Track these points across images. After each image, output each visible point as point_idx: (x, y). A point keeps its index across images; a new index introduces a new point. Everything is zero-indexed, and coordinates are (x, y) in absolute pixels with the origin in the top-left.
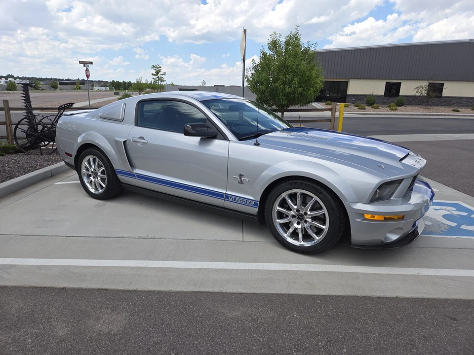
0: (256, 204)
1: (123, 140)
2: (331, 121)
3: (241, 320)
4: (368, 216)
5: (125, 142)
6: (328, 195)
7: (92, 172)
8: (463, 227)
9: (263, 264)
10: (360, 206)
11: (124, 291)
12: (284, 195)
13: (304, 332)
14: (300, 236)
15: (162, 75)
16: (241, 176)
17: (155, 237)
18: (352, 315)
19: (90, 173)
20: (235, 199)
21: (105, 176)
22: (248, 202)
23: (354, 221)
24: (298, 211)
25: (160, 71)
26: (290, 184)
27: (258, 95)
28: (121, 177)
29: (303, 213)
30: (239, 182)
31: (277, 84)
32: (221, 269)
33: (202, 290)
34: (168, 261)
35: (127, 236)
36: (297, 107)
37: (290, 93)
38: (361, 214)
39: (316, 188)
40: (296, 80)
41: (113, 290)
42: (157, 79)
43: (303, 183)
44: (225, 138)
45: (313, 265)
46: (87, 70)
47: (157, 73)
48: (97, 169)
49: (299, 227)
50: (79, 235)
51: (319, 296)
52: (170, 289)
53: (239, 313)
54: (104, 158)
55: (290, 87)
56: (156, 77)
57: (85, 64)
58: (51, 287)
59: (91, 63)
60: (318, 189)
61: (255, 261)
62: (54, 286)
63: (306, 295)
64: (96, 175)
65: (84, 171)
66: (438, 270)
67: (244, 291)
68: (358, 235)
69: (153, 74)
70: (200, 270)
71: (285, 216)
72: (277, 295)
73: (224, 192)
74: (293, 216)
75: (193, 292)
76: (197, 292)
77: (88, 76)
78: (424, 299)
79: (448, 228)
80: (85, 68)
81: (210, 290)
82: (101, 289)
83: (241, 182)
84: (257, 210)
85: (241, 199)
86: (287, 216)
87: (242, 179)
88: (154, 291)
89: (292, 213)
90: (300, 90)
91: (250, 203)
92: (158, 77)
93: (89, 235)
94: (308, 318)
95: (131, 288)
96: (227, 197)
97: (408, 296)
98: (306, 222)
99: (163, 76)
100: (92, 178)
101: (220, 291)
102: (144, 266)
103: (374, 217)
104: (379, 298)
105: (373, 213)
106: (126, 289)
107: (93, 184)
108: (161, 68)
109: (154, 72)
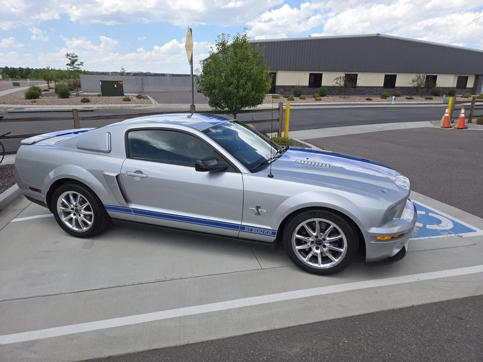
0: (273, 233)
1: (114, 175)
2: (279, 121)
3: (304, 357)
4: (379, 238)
5: (117, 177)
6: (345, 222)
7: (72, 209)
8: (428, 227)
9: (293, 292)
10: (373, 230)
11: (176, 347)
12: (304, 224)
13: (361, 357)
14: (320, 259)
16: (258, 208)
17: (175, 278)
18: (388, 330)
19: (69, 210)
20: (251, 229)
21: (91, 213)
22: (265, 232)
23: (369, 244)
24: (316, 237)
25: (76, 60)
26: (309, 213)
27: (210, 99)
28: (112, 213)
29: (321, 239)
30: (255, 214)
31: (230, 88)
32: (259, 305)
33: (252, 331)
34: (203, 304)
35: (143, 281)
36: (247, 108)
37: (242, 97)
38: (374, 237)
39: (334, 217)
40: (249, 84)
41: (164, 349)
43: (322, 213)
44: (237, 170)
45: (336, 286)
47: (73, 63)
48: (79, 206)
49: (318, 251)
50: (89, 289)
51: (354, 316)
52: (222, 336)
53: (298, 350)
54: (89, 193)
55: (244, 90)
56: (71, 67)
58: (95, 359)
60: (336, 218)
61: (284, 290)
62: (97, 357)
63: (343, 318)
64: (77, 212)
65: (60, 208)
66: (430, 273)
67: (291, 325)
68: (371, 254)
70: (240, 310)
71: (303, 242)
72: (320, 322)
73: (239, 223)
74: (312, 242)
75: (245, 335)
76: (248, 334)
78: (432, 303)
79: (418, 229)
81: (260, 330)
82: (151, 351)
83: (258, 213)
84: (275, 238)
85: (258, 229)
86: (306, 243)
87: (260, 210)
88: (207, 342)
89: (311, 239)
90: (253, 93)
91: (267, 232)
93: (101, 286)
94: (356, 342)
95: (182, 342)
96: (243, 228)
97: (420, 303)
98: (325, 246)
99: (80, 66)
100: (72, 215)
101: (269, 329)
102: (182, 314)
103: (384, 238)
104: (400, 309)
105: (383, 235)
106: (178, 345)
107: (74, 221)
109: (69, 62)
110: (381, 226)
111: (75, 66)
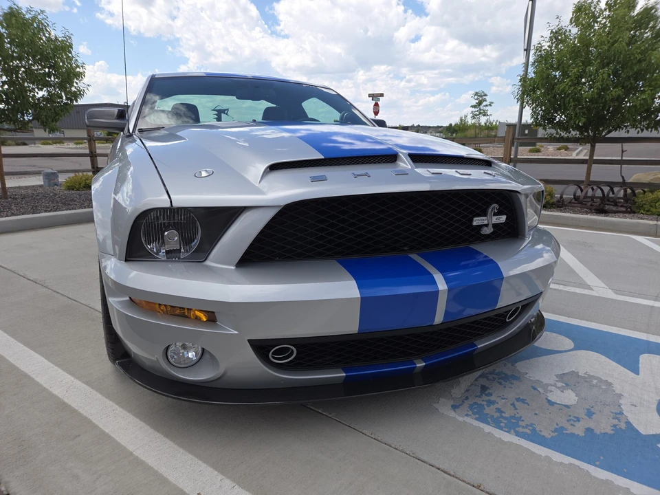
15: (486, 106)
25: (485, 100)
42: (478, 113)
46: (376, 105)
47: (480, 103)
56: (477, 110)
57: (373, 96)
59: (382, 95)
69: (472, 106)
77: (376, 113)
80: (374, 102)
92: (480, 110)
99: (487, 108)
108: (486, 95)
109: (474, 102)
110: (126, 261)
111: (482, 108)
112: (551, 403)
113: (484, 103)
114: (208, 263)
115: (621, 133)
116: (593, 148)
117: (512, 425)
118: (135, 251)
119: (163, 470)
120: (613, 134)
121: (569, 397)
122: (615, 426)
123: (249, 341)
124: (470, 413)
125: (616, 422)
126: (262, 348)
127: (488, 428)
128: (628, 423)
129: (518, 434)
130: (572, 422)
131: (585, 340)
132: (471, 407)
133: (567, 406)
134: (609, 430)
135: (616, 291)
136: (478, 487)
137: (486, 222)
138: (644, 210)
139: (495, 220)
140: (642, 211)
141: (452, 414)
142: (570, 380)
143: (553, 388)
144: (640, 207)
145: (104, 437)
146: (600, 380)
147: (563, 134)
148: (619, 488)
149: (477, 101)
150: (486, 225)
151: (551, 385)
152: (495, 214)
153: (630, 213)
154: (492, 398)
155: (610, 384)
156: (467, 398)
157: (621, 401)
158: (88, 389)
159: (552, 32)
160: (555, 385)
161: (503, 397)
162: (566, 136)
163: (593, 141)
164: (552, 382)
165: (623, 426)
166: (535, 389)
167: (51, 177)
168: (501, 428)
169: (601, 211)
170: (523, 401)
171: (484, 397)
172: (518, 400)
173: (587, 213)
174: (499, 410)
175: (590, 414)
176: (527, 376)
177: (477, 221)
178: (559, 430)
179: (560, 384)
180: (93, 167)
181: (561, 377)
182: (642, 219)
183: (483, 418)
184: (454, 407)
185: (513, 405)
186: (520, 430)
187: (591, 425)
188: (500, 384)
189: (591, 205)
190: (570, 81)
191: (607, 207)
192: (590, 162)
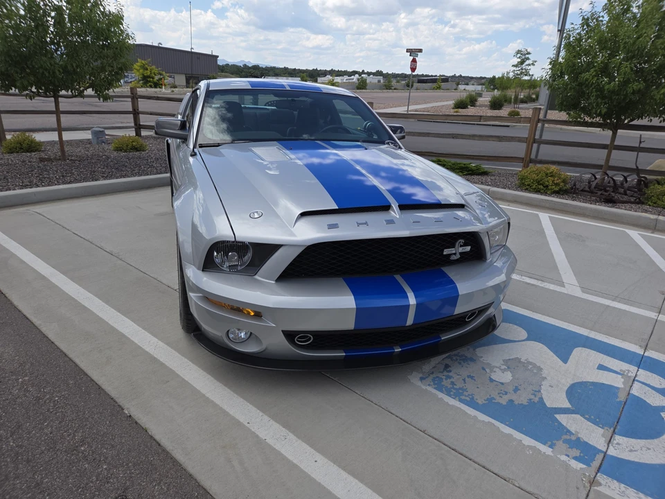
15: (529, 65)
17: (120, 256)
23: (189, 295)
25: (528, 59)
42: (519, 72)
46: (414, 61)
47: (522, 62)
56: (518, 69)
57: (411, 52)
59: (420, 51)
69: (513, 65)
77: (413, 69)
80: (412, 58)
92: (522, 69)
99: (531, 67)
108: (529, 53)
109: (516, 60)
110: (203, 271)
111: (524, 67)
112: (491, 380)
113: (527, 62)
114: (256, 277)
115: (644, 122)
116: (614, 134)
117: (457, 394)
118: (209, 265)
119: (225, 407)
120: (635, 122)
121: (507, 377)
122: (530, 400)
123: (282, 331)
124: (432, 383)
125: (532, 397)
126: (290, 336)
127: (440, 395)
128: (541, 399)
129: (461, 401)
130: (501, 395)
131: (538, 332)
132: (434, 380)
133: (502, 384)
134: (525, 403)
135: (584, 290)
136: (424, 432)
137: (454, 252)
138: (652, 202)
139: (461, 250)
140: (650, 203)
141: (419, 383)
142: (513, 364)
143: (497, 370)
144: (648, 198)
145: (184, 383)
146: (534, 365)
147: (587, 119)
148: (515, 439)
149: (519, 60)
150: (455, 254)
151: (497, 367)
152: (461, 246)
153: (638, 203)
154: (450, 374)
155: (540, 369)
156: (433, 373)
157: (543, 383)
158: (169, 348)
159: (583, 19)
160: (499, 368)
161: (459, 374)
162: (590, 121)
163: (615, 128)
164: (498, 365)
165: (536, 400)
166: (484, 369)
167: (99, 134)
168: (450, 396)
169: (610, 201)
170: (472, 377)
171: (445, 373)
172: (469, 376)
173: (595, 202)
174: (453, 383)
175: (516, 390)
176: (481, 359)
177: (446, 252)
178: (490, 400)
179: (503, 367)
180: (136, 124)
181: (506, 362)
182: (646, 211)
183: (440, 388)
184: (422, 379)
185: (464, 380)
186: (463, 397)
187: (514, 397)
188: (460, 363)
189: (601, 194)
190: (595, 71)
191: (617, 196)
192: (611, 147)
